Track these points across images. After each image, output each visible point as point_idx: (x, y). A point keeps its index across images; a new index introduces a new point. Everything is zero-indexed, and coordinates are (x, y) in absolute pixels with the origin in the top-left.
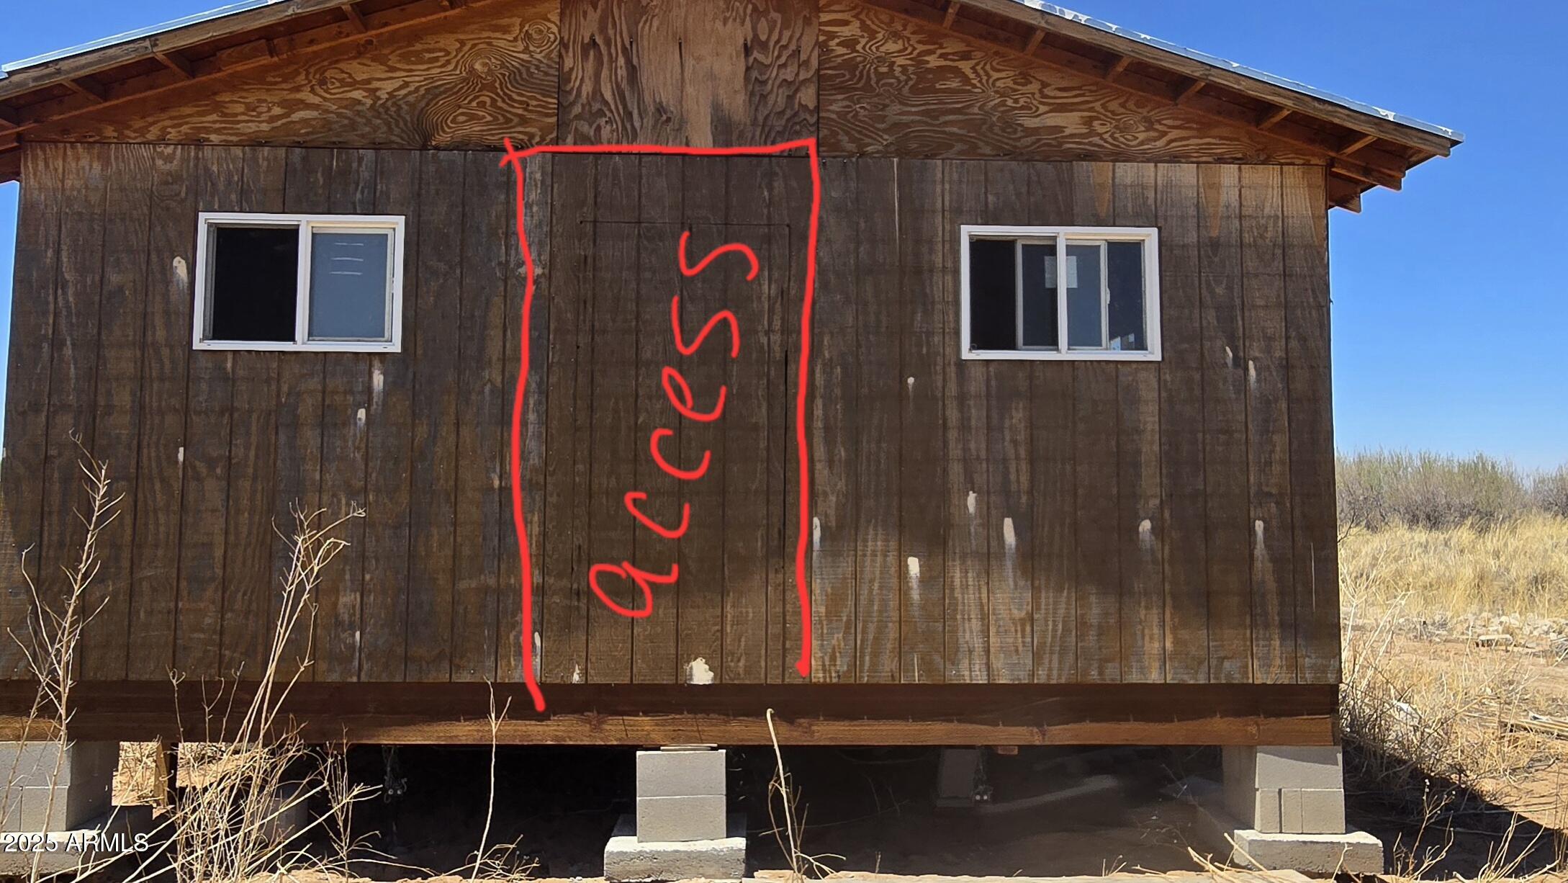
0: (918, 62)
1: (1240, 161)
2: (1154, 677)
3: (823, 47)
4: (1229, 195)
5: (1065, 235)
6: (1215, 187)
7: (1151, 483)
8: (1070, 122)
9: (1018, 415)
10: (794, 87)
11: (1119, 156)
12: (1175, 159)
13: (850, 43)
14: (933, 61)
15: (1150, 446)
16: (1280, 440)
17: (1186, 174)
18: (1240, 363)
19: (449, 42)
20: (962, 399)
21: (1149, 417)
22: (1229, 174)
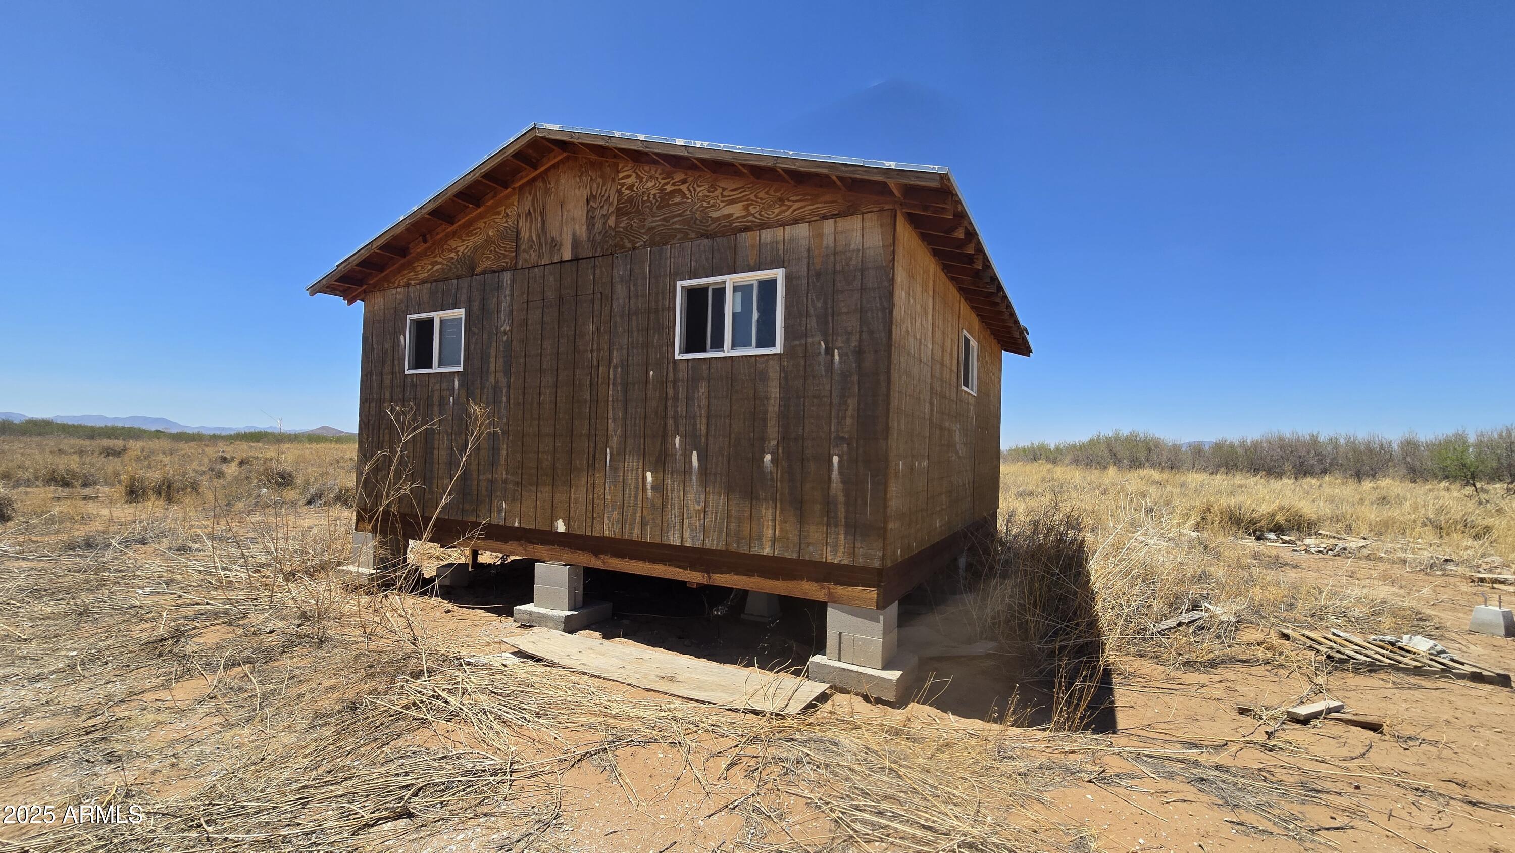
0: (662, 190)
1: (834, 216)
2: (767, 551)
3: (619, 192)
4: (829, 240)
5: (730, 280)
6: (821, 236)
7: (773, 430)
8: (736, 210)
9: (703, 389)
10: (605, 217)
11: (763, 226)
12: (796, 221)
13: (631, 188)
14: (669, 188)
15: (773, 408)
16: (852, 403)
17: (802, 231)
18: (829, 351)
19: (481, 224)
20: (675, 382)
21: (774, 391)
22: (828, 226)
